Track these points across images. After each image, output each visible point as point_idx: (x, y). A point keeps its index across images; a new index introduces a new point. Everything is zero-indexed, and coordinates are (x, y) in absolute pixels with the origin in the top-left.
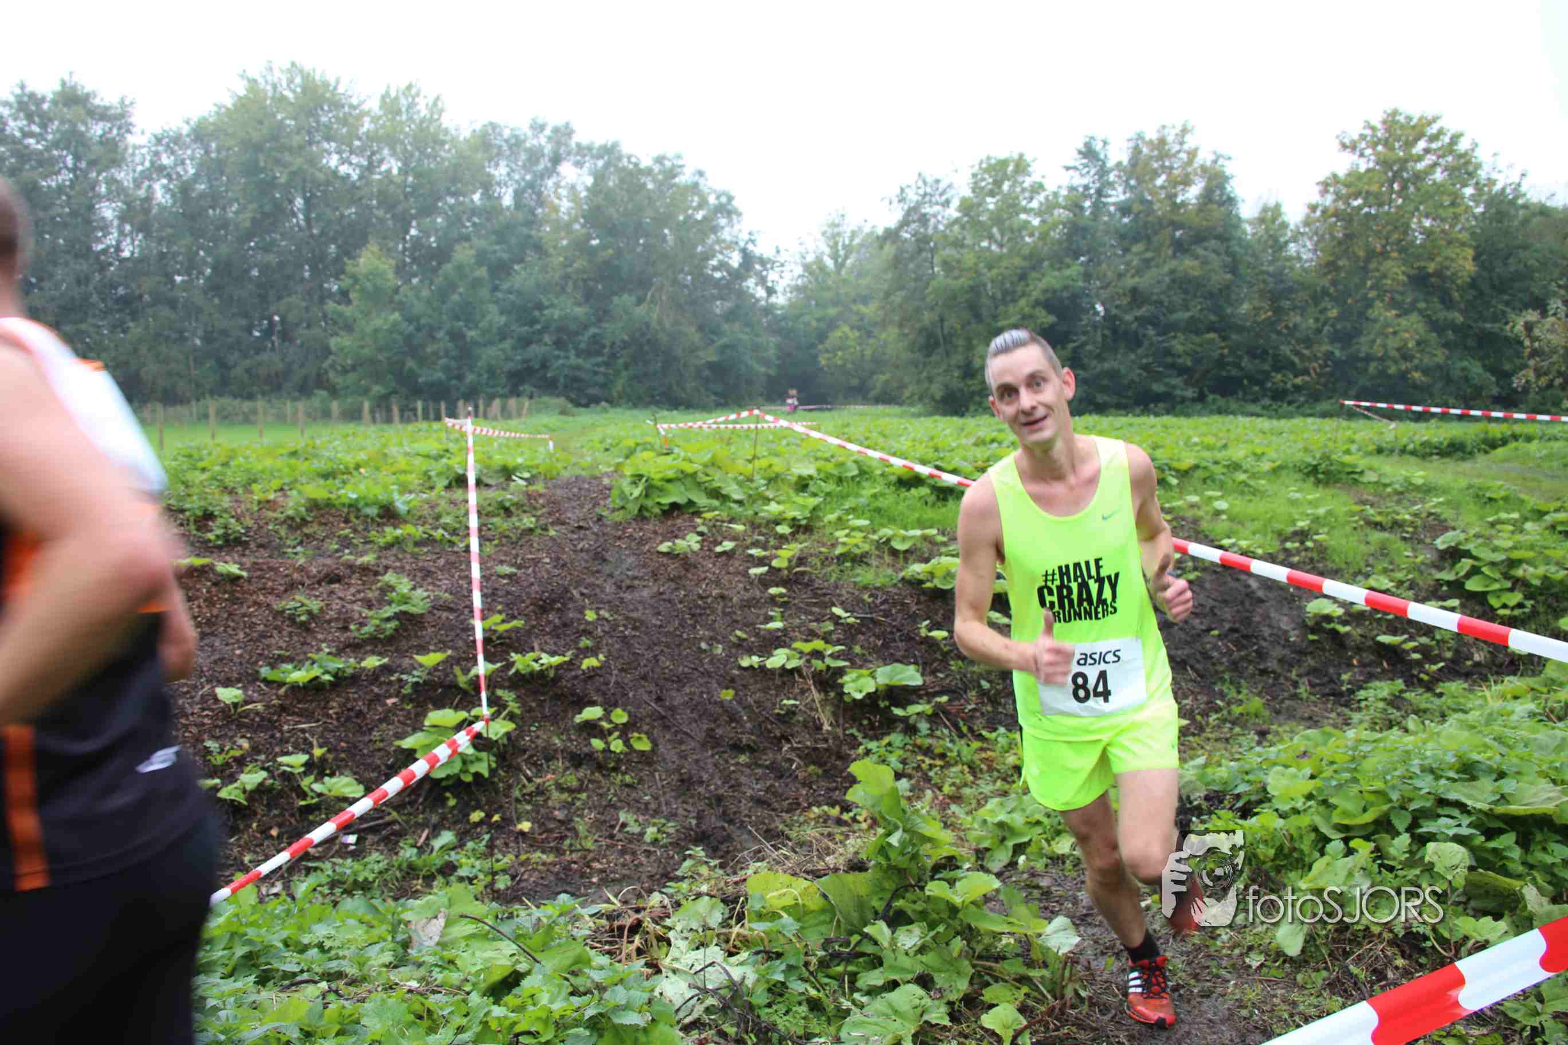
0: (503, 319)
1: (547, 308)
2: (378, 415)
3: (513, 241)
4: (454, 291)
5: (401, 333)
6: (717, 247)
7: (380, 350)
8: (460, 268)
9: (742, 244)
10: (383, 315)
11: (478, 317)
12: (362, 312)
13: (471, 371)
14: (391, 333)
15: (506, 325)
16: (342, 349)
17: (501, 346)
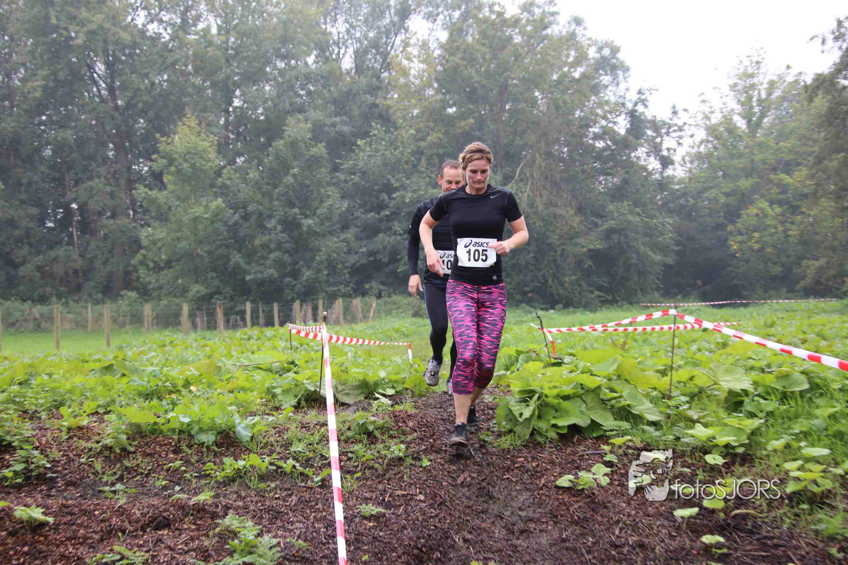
0: (346, 204)
1: (396, 189)
2: (198, 319)
3: (356, 112)
4: (287, 174)
5: (225, 224)
6: (599, 111)
7: (201, 242)
8: (293, 144)
9: (630, 106)
10: (204, 201)
11: (317, 203)
12: (179, 198)
13: (308, 268)
14: (212, 222)
15: (348, 211)
16: (154, 242)
17: (343, 236)
